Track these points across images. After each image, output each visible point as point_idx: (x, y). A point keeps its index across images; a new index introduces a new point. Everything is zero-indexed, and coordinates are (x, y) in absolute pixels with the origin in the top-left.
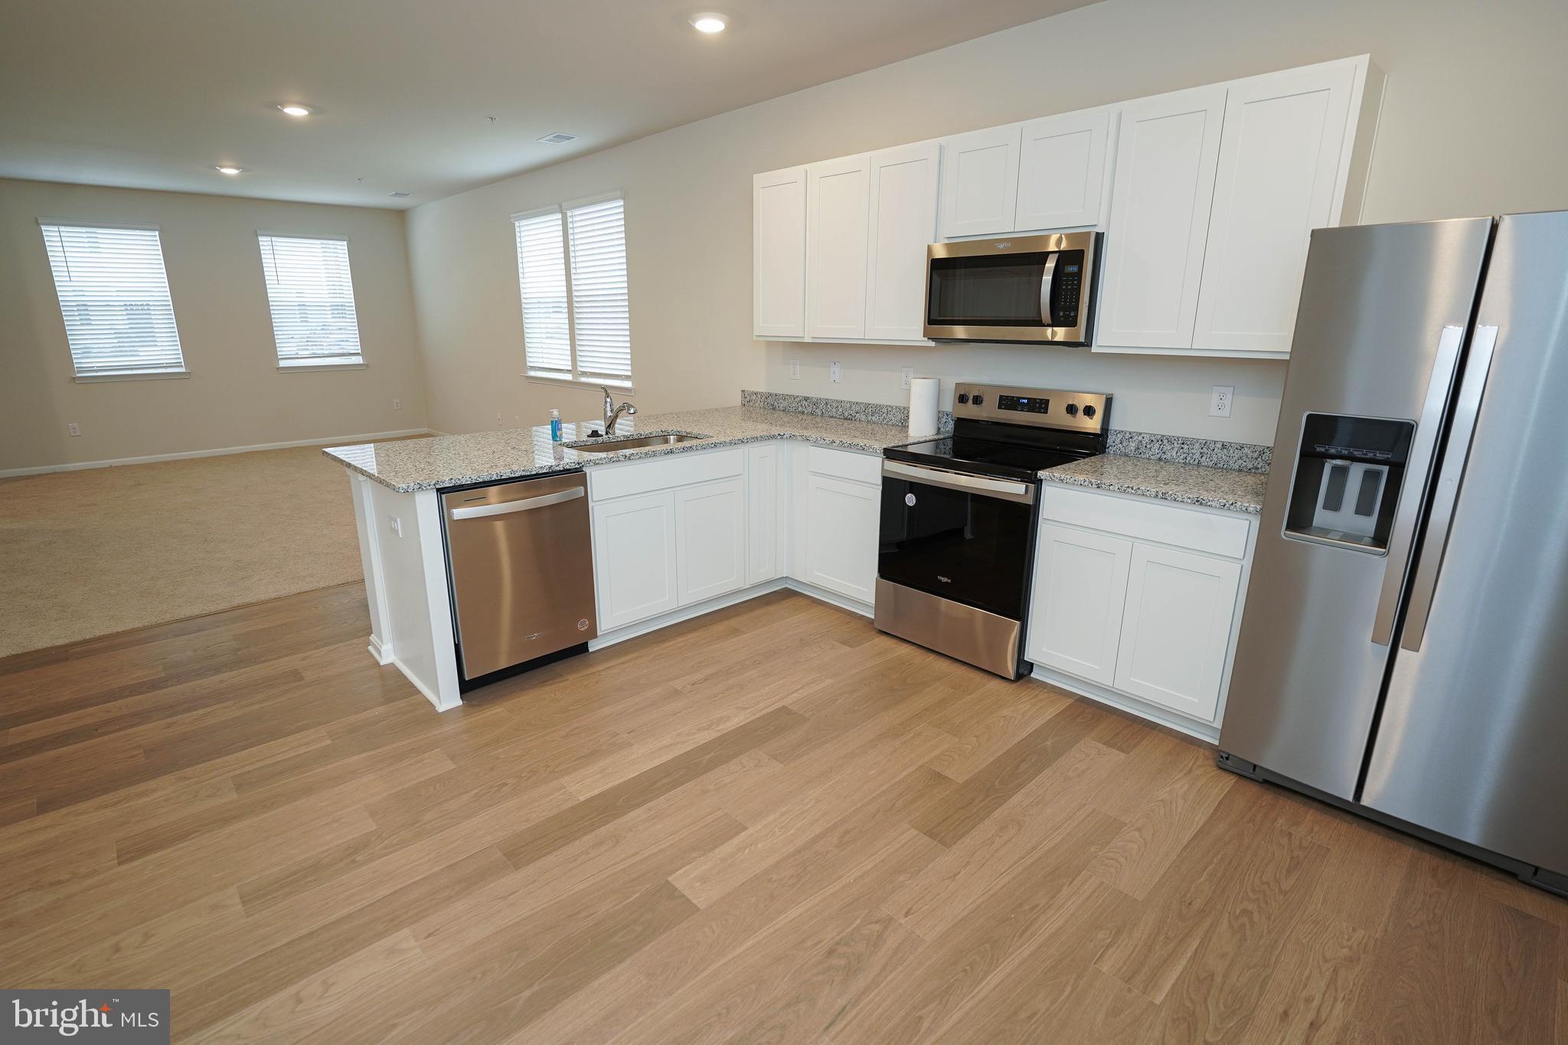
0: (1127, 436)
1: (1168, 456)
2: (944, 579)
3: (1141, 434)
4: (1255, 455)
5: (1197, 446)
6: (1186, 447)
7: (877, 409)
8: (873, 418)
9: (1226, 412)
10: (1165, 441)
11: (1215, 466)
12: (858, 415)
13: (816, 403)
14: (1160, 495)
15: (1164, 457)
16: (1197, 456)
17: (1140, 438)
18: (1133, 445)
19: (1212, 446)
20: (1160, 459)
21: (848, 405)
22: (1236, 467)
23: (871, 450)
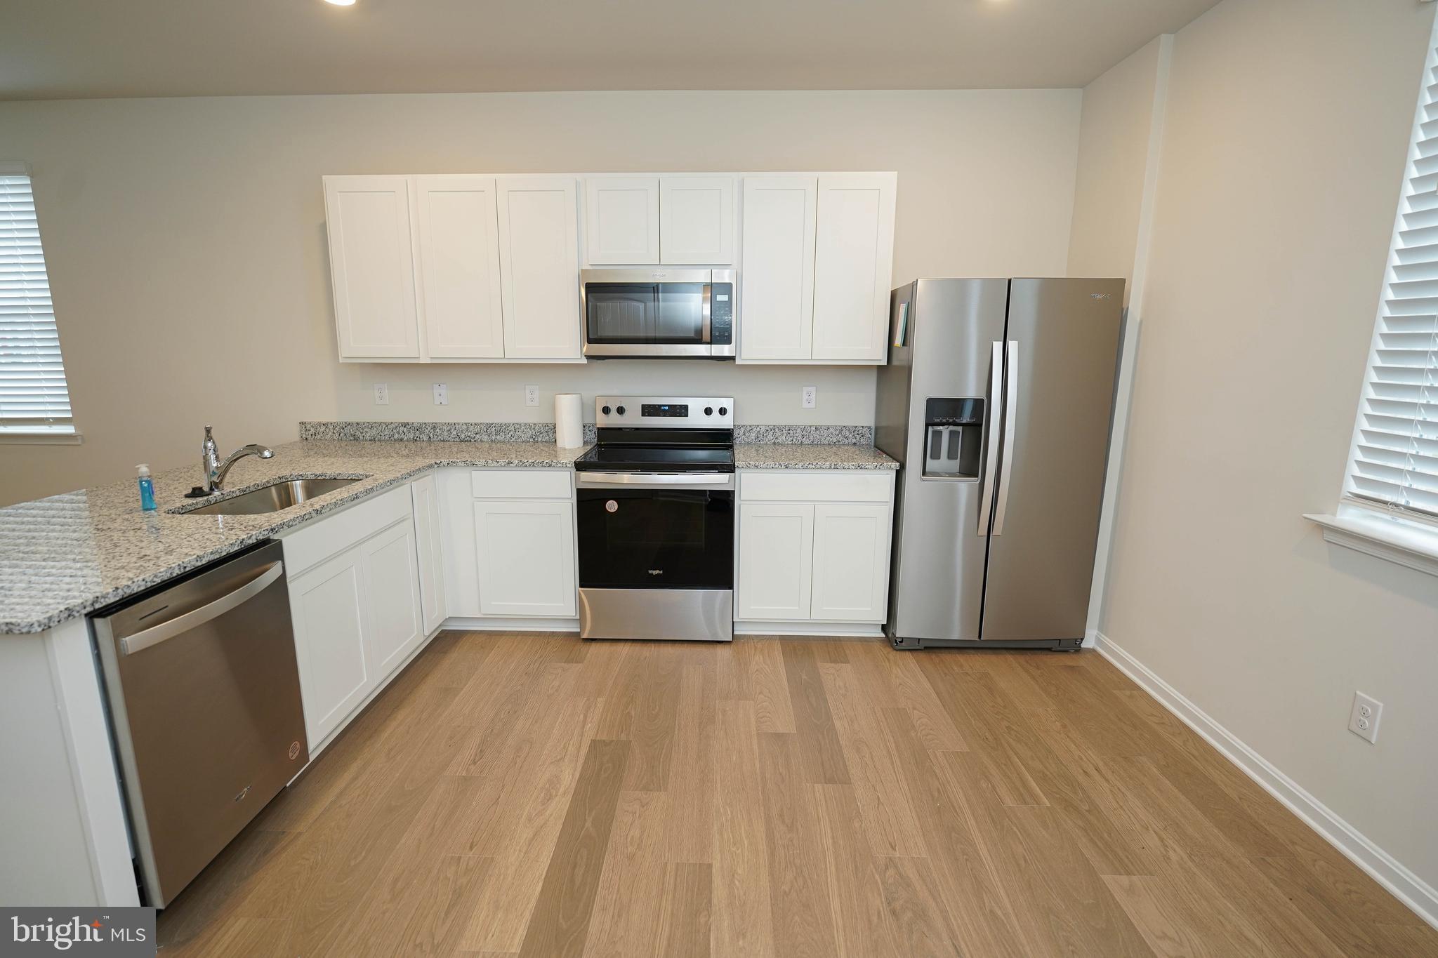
0: (748, 428)
1: (780, 440)
2: (655, 572)
3: (758, 426)
4: (837, 432)
5: (799, 430)
6: (791, 432)
7: (501, 428)
8: (498, 437)
9: (812, 405)
10: (777, 430)
11: (812, 444)
12: (477, 436)
13: (420, 428)
14: (833, 466)
15: (777, 441)
16: (800, 438)
17: (758, 429)
18: (753, 435)
19: (809, 429)
20: (774, 443)
21: (465, 427)
22: (826, 442)
23: (560, 465)
